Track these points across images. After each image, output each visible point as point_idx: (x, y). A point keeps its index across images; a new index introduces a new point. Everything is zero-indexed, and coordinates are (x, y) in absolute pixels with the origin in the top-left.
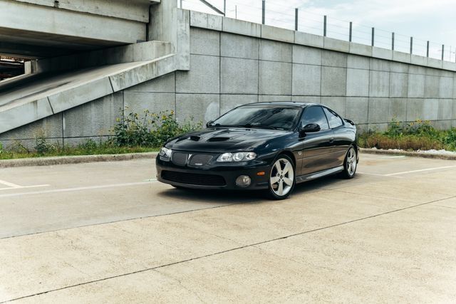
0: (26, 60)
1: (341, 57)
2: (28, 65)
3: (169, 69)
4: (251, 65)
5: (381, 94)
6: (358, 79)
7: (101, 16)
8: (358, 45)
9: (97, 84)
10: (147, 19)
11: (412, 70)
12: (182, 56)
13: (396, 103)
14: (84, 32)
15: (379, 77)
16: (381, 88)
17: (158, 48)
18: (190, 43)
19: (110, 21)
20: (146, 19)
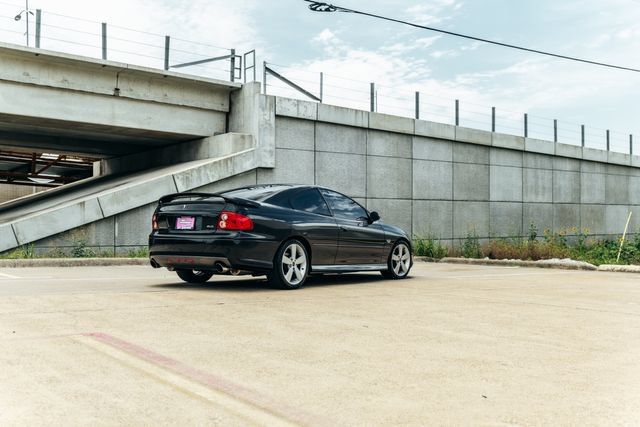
1: (480, 152)
3: (248, 166)
4: (356, 161)
5: (540, 199)
6: (505, 181)
7: (170, 105)
8: (505, 137)
9: (158, 183)
10: (228, 107)
11: (585, 167)
12: (265, 151)
13: (563, 210)
14: (149, 124)
15: (536, 177)
16: (540, 190)
17: (235, 142)
18: (276, 135)
19: (182, 111)
20: (226, 108)
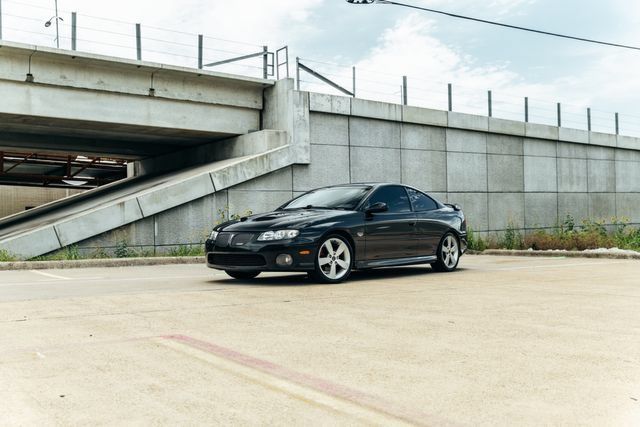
0: (129, 161)
1: (514, 142)
2: (130, 167)
3: (284, 162)
4: (390, 155)
5: (575, 188)
6: (540, 171)
7: (205, 104)
8: (538, 127)
9: (195, 182)
10: (261, 105)
11: (619, 155)
12: (300, 147)
13: (598, 200)
14: (184, 123)
15: (571, 167)
16: (575, 179)
17: (271, 139)
18: (311, 131)
19: (216, 109)
20: (259, 105)
